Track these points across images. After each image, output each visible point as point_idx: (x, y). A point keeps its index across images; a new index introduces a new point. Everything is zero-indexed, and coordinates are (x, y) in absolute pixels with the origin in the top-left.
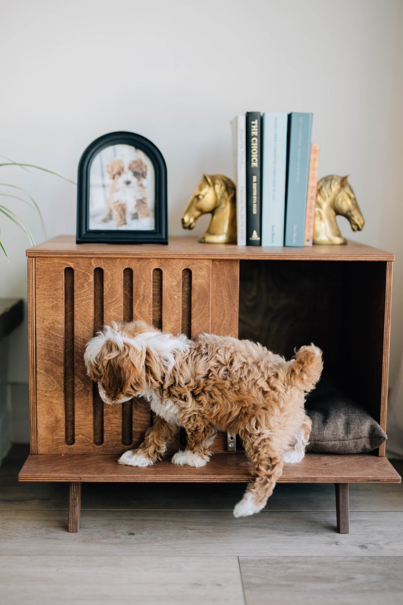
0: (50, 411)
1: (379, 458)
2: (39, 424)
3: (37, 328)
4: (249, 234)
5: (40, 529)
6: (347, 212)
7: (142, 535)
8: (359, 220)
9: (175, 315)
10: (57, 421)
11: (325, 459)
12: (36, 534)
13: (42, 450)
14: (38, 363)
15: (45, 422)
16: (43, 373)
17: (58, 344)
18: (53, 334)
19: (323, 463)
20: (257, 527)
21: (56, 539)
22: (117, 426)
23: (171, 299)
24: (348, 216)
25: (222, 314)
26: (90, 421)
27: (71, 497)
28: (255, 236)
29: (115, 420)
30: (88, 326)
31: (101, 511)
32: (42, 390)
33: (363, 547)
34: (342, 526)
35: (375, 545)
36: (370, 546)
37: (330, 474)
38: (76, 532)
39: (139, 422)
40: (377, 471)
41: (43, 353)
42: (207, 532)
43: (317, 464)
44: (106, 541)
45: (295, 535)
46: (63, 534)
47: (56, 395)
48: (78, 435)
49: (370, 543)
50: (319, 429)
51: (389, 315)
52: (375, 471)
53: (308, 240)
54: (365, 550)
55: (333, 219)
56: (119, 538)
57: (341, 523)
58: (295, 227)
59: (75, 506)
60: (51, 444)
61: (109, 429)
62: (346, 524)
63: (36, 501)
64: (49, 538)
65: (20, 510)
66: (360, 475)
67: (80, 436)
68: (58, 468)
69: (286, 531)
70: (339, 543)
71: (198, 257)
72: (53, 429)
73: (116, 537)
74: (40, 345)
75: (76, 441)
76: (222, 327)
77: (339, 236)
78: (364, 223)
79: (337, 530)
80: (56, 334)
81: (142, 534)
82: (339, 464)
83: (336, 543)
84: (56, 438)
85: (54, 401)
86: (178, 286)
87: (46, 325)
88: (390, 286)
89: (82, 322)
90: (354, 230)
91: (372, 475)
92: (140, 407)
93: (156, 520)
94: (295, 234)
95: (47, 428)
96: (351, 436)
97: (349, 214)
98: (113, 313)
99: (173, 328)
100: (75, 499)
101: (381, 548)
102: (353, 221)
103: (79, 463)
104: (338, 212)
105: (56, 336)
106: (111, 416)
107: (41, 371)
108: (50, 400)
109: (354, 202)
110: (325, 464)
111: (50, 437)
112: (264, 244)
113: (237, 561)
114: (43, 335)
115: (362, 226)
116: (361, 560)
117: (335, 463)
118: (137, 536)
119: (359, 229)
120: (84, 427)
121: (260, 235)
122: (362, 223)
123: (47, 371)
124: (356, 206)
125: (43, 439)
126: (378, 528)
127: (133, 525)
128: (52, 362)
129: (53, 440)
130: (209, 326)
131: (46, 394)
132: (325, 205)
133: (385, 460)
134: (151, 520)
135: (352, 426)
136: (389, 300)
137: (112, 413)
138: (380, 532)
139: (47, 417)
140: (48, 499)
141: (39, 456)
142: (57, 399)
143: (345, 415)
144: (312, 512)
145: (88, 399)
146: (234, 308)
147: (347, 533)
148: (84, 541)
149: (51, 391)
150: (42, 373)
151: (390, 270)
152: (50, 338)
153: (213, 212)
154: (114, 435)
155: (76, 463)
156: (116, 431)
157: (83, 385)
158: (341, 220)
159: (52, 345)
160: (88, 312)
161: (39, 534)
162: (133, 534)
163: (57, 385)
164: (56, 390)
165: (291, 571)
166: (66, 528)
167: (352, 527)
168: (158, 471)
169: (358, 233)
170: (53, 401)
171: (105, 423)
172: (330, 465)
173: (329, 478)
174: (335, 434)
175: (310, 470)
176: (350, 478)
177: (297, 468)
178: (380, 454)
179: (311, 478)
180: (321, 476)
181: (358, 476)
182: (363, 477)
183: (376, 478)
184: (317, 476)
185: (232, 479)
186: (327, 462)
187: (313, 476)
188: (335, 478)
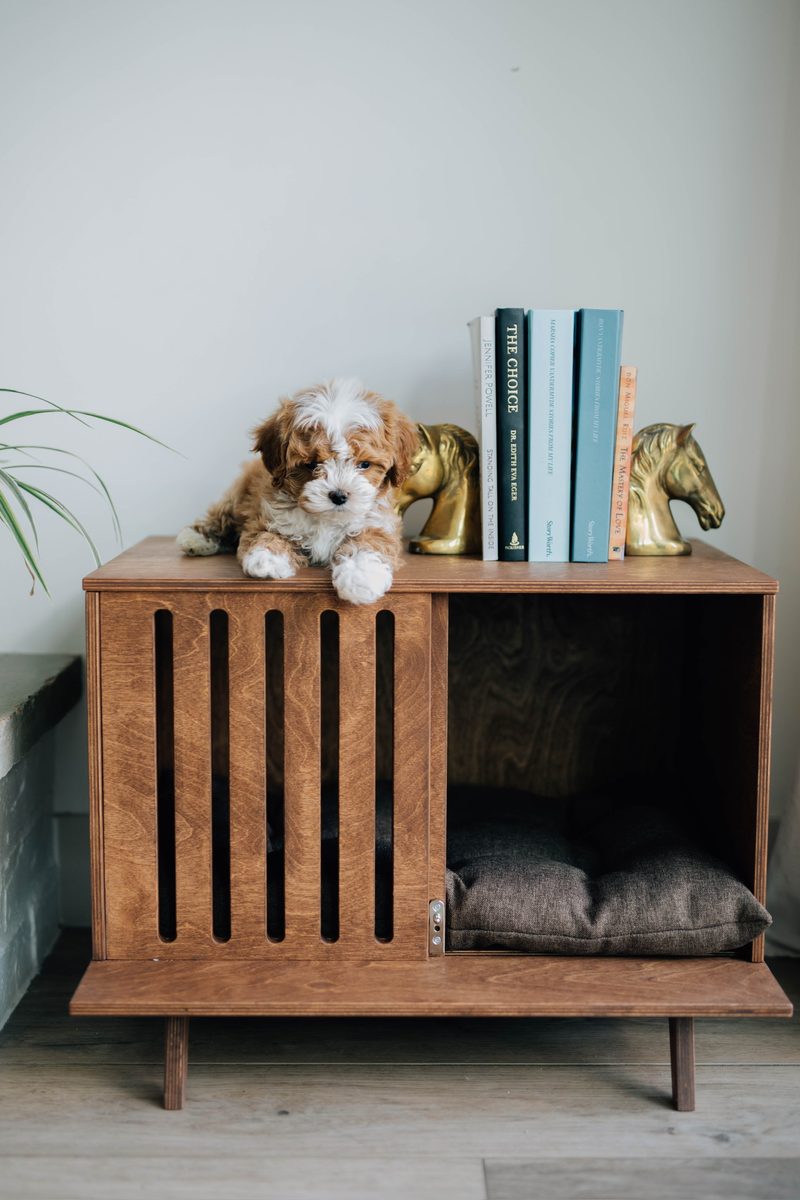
0: (130, 879)
1: (752, 965)
2: (110, 903)
3: (104, 723)
4: (503, 539)
5: (112, 1102)
6: (691, 493)
7: (301, 1116)
8: (713, 508)
9: (363, 698)
10: (143, 897)
11: (649, 967)
12: (104, 1114)
13: (114, 951)
14: (105, 789)
15: (120, 900)
16: (117, 807)
17: (144, 754)
18: (133, 735)
19: (646, 976)
20: (521, 1098)
21: (140, 1123)
22: (255, 908)
23: (355, 667)
24: (694, 501)
26: (205, 897)
27: (170, 1044)
28: (515, 542)
29: (251, 895)
30: (200, 720)
31: (227, 1065)
32: (115, 841)
33: (721, 1138)
34: (681, 1098)
35: (744, 1134)
36: (734, 1137)
37: (658, 999)
38: (180, 1108)
39: (297, 898)
40: (748, 993)
41: (116, 770)
42: (426, 1109)
43: (634, 978)
44: (235, 1127)
45: (592, 1115)
46: (153, 1113)
47: (141, 849)
48: (183, 924)
49: (735, 1131)
50: (639, 909)
51: (768, 695)
52: (744, 994)
53: (615, 549)
54: (725, 1145)
55: (663, 507)
56: (259, 1120)
57: (680, 1091)
58: (591, 524)
59: (176, 1060)
60: (131, 941)
61: (241, 912)
62: (690, 1094)
63: (106, 1046)
64: (128, 1122)
65: (75, 1064)
66: (714, 1001)
67: (187, 925)
68: (143, 988)
69: (575, 1106)
70: (675, 1131)
71: (407, 590)
72: (135, 913)
73: (255, 1120)
74: (110, 755)
75: (179, 936)
77: (677, 538)
78: (723, 514)
79: (672, 1103)
80: (141, 734)
81: (303, 1113)
82: (674, 979)
83: (671, 1131)
84: (141, 929)
85: (138, 860)
86: (368, 643)
87: (121, 718)
88: (770, 640)
89: (188, 712)
90: (704, 527)
91: (737, 1002)
92: (299, 871)
93: (330, 1084)
94: (591, 539)
95: (124, 910)
96: (700, 923)
97: (695, 496)
98: (247, 696)
99: (359, 722)
100: (177, 1047)
101: (755, 1141)
102: (703, 509)
103: (184, 978)
104: (672, 493)
105: (140, 738)
106: (245, 888)
107: (113, 805)
108: (130, 858)
109: (703, 474)
110: (650, 979)
111: (129, 927)
112: (532, 557)
113: (480, 1168)
114: (115, 737)
115: (721, 520)
116: (716, 1165)
117: (669, 976)
118: (294, 1117)
119: (714, 526)
120: (194, 910)
121: (526, 541)
122: (720, 514)
123: (123, 803)
124: (709, 482)
125: (117, 932)
126: (751, 1101)
127: (286, 1095)
128: (133, 787)
129: (136, 934)
130: (428, 719)
131: (122, 848)
132: (649, 481)
133: (764, 969)
134: (320, 1084)
135: (702, 903)
136: (769, 668)
137: (246, 883)
138: (754, 1109)
139: (123, 890)
140: (126, 1043)
141: (108, 963)
142: (142, 857)
143: (688, 881)
145: (201, 857)
147: (691, 1109)
148: (193, 1127)
149: (131, 842)
150: (113, 808)
151: (771, 611)
152: (128, 743)
153: (435, 495)
154: (250, 923)
155: (178, 979)
156: (255, 916)
157: (192, 829)
158: (681, 509)
159: (132, 756)
160: (200, 693)
161: (110, 1114)
162: (285, 1113)
163: (141, 831)
164: (140, 839)
165: (583, 1188)
166: (159, 1099)
167: (701, 1098)
168: (332, 993)
170: (136, 861)
171: (233, 901)
172: (659, 979)
173: (655, 1008)
174: (669, 917)
175: (621, 990)
176: (695, 1008)
177: (595, 986)
178: (754, 956)
179: (622, 1008)
180: (641, 1004)
181: (711, 1004)
182: (720, 1005)
183: (746, 1008)
184: (633, 1004)
185: (471, 1009)
186: (652, 975)
187: (626, 1004)
188: (668, 1008)
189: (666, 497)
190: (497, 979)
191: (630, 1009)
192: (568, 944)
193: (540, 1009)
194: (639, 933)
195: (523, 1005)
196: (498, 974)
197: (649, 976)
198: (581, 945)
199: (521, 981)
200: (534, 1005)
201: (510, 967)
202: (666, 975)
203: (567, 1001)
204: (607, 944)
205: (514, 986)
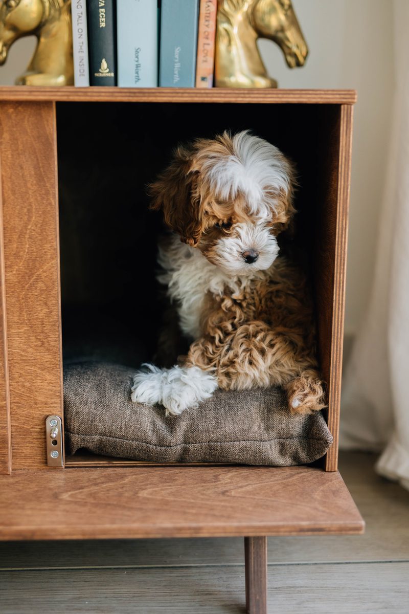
1: (326, 474)
4: (93, 67)
6: (277, 31)
8: (298, 47)
11: (228, 477)
19: (220, 490)
24: (278, 40)
25: (25, 210)
28: (105, 69)
34: (253, 609)
37: (229, 517)
40: (321, 508)
43: (209, 492)
52: (316, 509)
53: (203, 79)
55: (251, 44)
57: (252, 603)
58: (177, 51)
62: (261, 605)
76: (27, 236)
77: (263, 74)
78: (307, 53)
82: (249, 492)
90: (289, 66)
91: (308, 519)
94: (177, 65)
97: (280, 35)
102: (289, 48)
104: (261, 34)
109: (289, 13)
110: (224, 493)
112: (121, 84)
115: (305, 58)
117: (244, 489)
119: (299, 64)
121: (115, 68)
122: (304, 52)
124: (294, 21)
133: (337, 480)
144: (207, 570)
146: (48, 199)
151: (348, 122)
153: (37, 31)
158: (267, 46)
169: (297, 71)
172: (233, 493)
173: (224, 528)
174: (246, 427)
175: (193, 507)
176: (264, 527)
177: (167, 503)
178: (328, 466)
179: (190, 528)
180: (210, 524)
181: (281, 523)
182: (291, 523)
183: (317, 526)
184: (201, 525)
185: (33, 532)
186: (228, 487)
187: (194, 525)
188: (238, 528)
189: (253, 34)
190: (71, 496)
191: (198, 530)
192: (147, 451)
193: (104, 532)
194: (216, 441)
195: (88, 528)
196: (74, 489)
197: (225, 489)
198: (161, 453)
199: (95, 498)
200: (99, 527)
201: (89, 480)
202: (241, 487)
203: (134, 522)
204: (185, 451)
205: (85, 504)
